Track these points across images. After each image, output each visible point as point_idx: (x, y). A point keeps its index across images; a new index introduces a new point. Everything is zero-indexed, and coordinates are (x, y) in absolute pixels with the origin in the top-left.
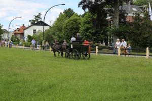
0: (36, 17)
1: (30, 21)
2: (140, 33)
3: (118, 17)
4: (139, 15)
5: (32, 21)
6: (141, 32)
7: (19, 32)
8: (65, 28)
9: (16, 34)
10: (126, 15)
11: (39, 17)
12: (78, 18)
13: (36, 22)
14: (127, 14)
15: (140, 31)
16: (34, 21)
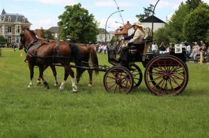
0: (146, 9)
1: (137, 16)
5: (141, 15)
7: (122, 32)
8: (187, 25)
9: (117, 35)
11: (151, 11)
13: (145, 18)
16: (143, 16)
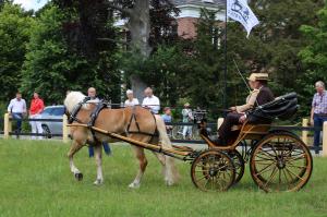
2: (216, 74)
3: (145, 20)
4: (212, 14)
6: (220, 69)
10: (173, 14)
12: (21, 20)
14: (177, 11)
15: (215, 68)
